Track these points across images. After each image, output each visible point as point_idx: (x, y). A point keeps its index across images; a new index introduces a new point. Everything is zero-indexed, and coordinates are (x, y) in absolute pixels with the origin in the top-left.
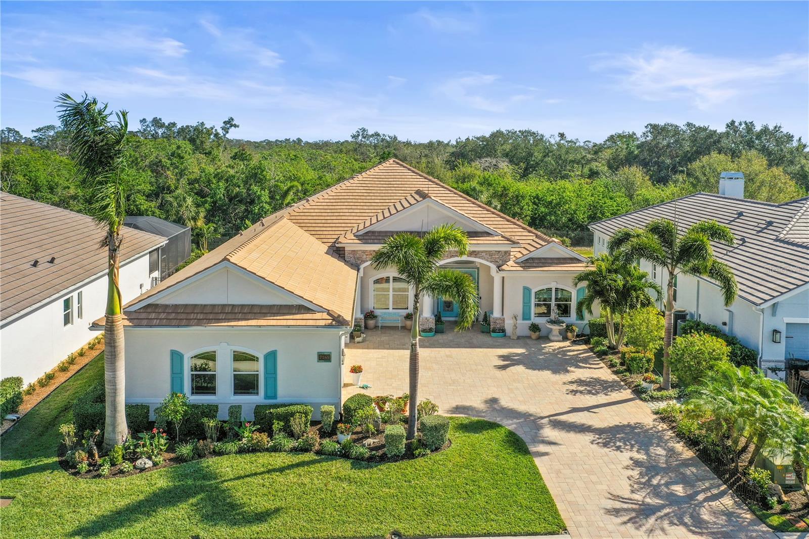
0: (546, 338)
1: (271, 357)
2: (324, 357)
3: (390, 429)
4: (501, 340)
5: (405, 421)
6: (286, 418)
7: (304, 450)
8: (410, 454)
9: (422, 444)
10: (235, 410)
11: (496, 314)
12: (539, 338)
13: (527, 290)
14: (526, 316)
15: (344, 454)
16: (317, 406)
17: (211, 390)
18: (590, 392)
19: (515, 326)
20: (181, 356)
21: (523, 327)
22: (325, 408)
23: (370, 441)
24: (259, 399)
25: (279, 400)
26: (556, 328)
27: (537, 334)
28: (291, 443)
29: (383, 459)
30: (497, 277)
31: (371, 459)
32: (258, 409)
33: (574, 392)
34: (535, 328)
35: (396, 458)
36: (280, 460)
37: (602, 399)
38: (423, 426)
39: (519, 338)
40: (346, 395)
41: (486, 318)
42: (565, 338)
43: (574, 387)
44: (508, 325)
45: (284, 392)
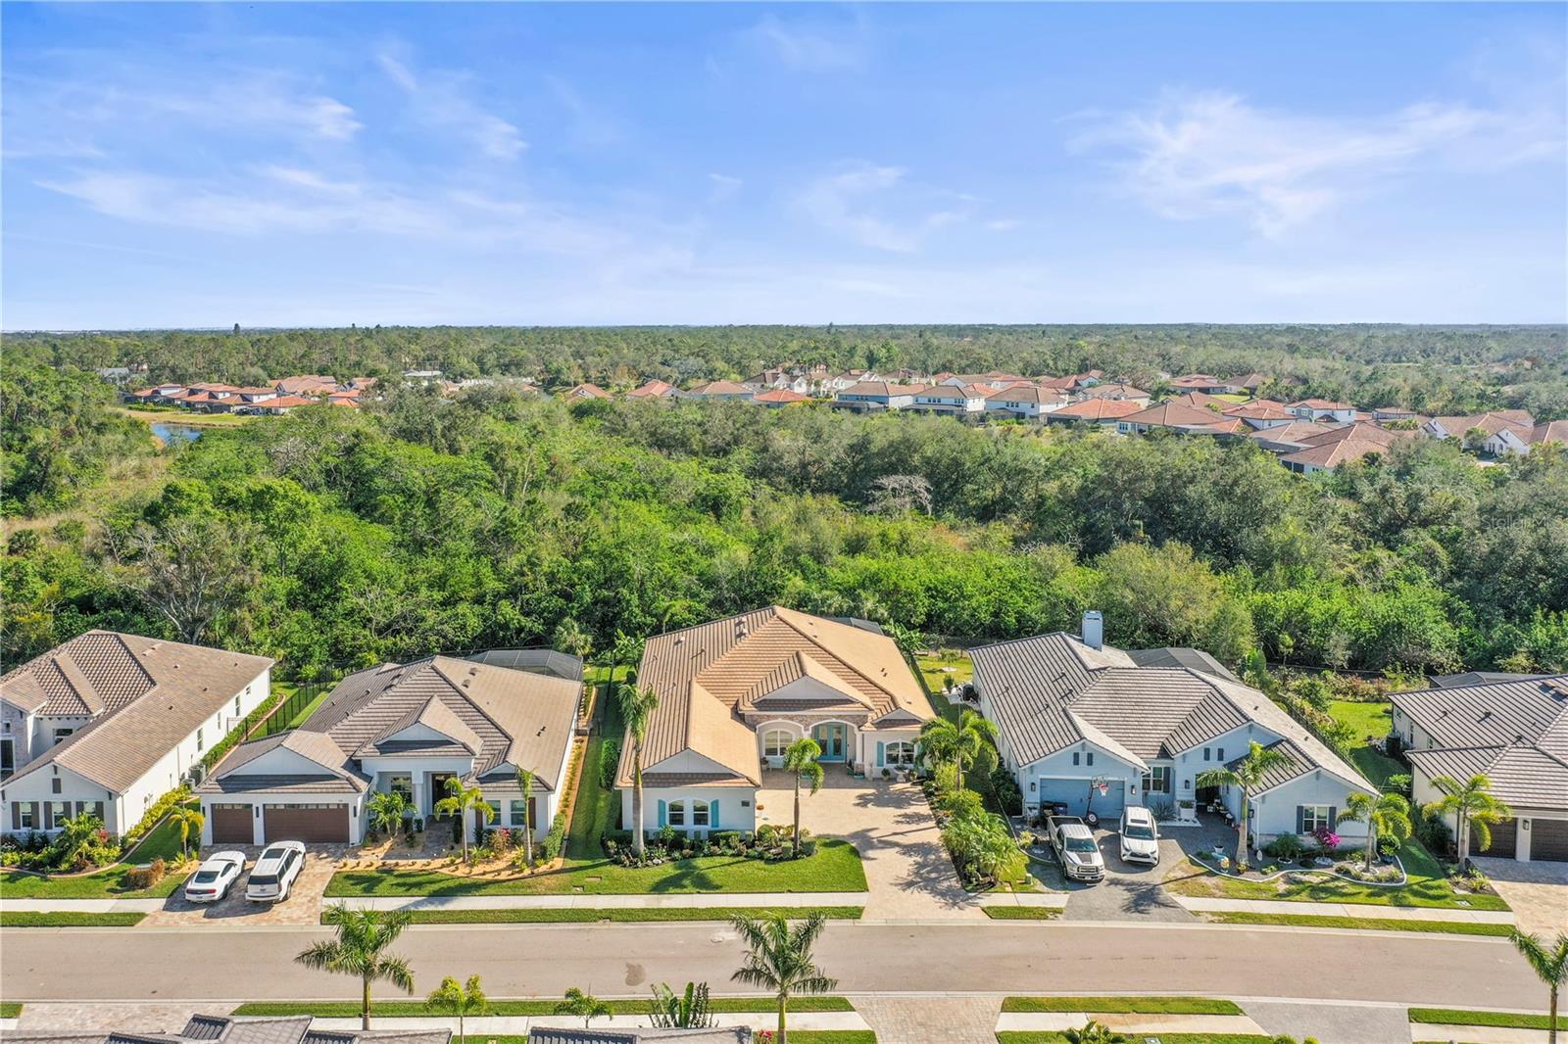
0: (894, 780)
1: (715, 804)
2: (745, 804)
3: (784, 844)
4: (860, 782)
5: (792, 840)
6: (727, 838)
7: (739, 855)
8: (795, 857)
9: (801, 852)
10: (697, 834)
11: (858, 761)
12: (889, 779)
13: (880, 744)
14: (880, 764)
15: (761, 857)
16: (743, 831)
17: (680, 822)
18: (908, 823)
19: (871, 772)
20: (664, 804)
21: (877, 771)
22: (747, 833)
23: (773, 851)
24: (709, 827)
25: (720, 828)
26: (901, 773)
27: (888, 777)
28: (731, 852)
29: (781, 860)
30: (859, 735)
31: (775, 859)
32: (710, 833)
33: (898, 822)
34: (886, 772)
35: (788, 859)
36: (727, 860)
37: (914, 827)
38: (802, 844)
39: (874, 779)
40: (758, 826)
41: (850, 764)
42: (908, 780)
43: (900, 819)
44: (867, 769)
45: (723, 823)
